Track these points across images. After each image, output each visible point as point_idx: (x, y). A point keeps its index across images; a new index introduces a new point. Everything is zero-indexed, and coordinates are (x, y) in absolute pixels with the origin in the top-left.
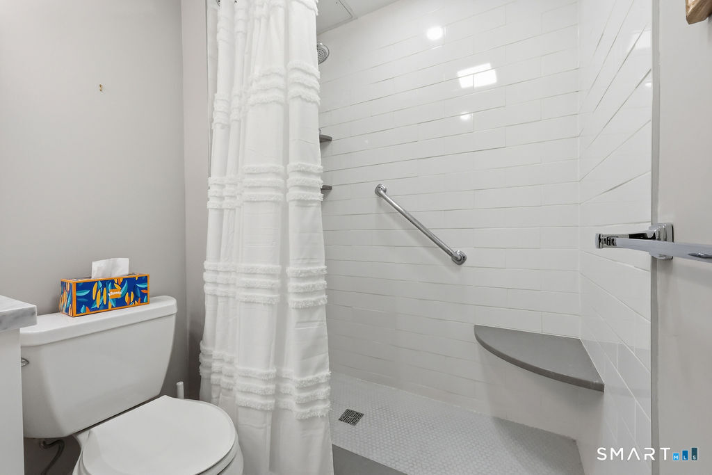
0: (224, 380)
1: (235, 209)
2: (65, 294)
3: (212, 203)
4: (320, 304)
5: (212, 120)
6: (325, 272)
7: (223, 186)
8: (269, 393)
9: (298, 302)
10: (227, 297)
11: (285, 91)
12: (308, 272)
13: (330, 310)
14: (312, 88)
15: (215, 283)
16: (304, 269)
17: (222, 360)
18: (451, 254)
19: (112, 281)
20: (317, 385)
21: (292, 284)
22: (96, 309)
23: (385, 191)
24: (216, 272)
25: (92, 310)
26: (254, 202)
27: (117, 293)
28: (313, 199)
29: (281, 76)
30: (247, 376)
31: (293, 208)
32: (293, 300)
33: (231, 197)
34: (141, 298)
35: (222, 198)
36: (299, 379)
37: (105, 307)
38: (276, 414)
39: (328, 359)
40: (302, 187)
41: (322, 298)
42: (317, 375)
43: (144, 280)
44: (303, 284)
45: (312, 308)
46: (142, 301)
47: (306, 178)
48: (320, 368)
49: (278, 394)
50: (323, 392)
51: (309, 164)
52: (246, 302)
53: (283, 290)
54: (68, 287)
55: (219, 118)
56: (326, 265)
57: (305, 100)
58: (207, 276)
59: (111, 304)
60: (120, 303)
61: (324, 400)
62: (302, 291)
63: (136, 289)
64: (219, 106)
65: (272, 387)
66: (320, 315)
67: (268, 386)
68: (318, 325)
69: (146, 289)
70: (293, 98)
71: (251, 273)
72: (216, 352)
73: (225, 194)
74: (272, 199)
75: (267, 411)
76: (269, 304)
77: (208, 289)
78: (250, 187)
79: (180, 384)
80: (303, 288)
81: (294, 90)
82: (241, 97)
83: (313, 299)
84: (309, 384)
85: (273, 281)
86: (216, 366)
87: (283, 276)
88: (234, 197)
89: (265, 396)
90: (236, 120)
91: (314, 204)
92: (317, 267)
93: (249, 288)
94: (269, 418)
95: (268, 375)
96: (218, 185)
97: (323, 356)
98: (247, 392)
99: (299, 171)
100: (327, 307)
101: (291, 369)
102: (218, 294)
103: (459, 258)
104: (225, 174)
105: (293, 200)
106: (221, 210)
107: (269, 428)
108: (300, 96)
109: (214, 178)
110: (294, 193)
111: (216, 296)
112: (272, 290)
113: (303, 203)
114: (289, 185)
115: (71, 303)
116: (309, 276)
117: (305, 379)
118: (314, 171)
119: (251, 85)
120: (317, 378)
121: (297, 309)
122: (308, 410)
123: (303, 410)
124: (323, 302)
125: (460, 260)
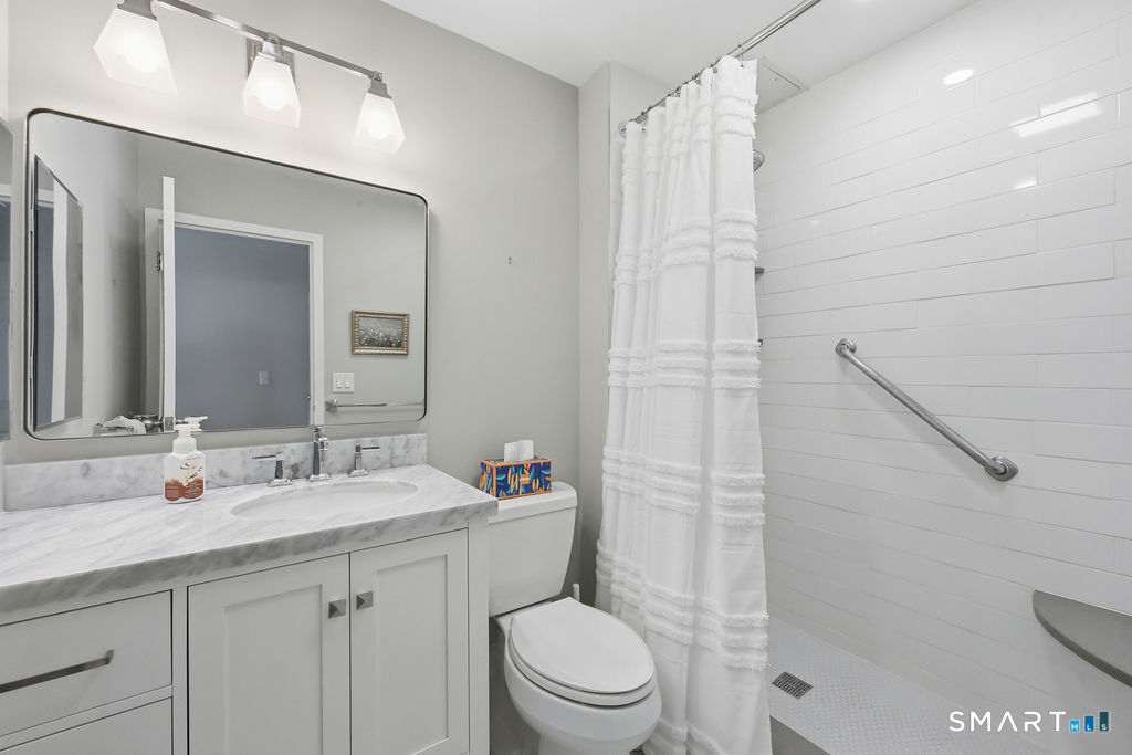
0: (628, 595)
1: (642, 389)
2: (486, 476)
3: (614, 380)
4: (754, 523)
5: (614, 278)
6: (763, 482)
7: (627, 359)
8: (686, 623)
9: (726, 518)
10: (631, 494)
11: (712, 249)
12: (741, 480)
13: (768, 532)
14: (748, 240)
15: (617, 476)
16: (734, 476)
17: (624, 569)
18: (982, 462)
19: (522, 466)
20: (750, 628)
21: (718, 494)
22: (511, 494)
23: (853, 351)
24: (619, 461)
25: (507, 495)
26: (670, 386)
27: (525, 479)
28: (748, 386)
29: (704, 228)
30: (659, 596)
31: (719, 399)
32: (718, 515)
33: (638, 373)
34: (545, 486)
35: (626, 374)
36: (727, 616)
37: (516, 493)
38: (695, 650)
39: (765, 597)
40: (733, 372)
41: (759, 517)
42: (750, 616)
43: (547, 466)
44: (733, 496)
45: (746, 528)
46: (546, 490)
47: (737, 360)
48: (753, 607)
49: (695, 626)
50: (759, 638)
51: (742, 342)
52: (658, 507)
53: (704, 497)
54: (488, 469)
55: (623, 277)
56: (763, 473)
57: (739, 258)
58: (607, 465)
59: (521, 490)
60: (528, 490)
61: (759, 650)
62: (731, 504)
63: (540, 475)
64: (624, 262)
65: (689, 616)
66: (755, 539)
67: (686, 614)
68: (752, 549)
69: (549, 476)
70: (722, 258)
71: (666, 473)
72: (617, 558)
73: (630, 370)
74: (693, 384)
75: (683, 645)
76: (687, 514)
77: (607, 480)
78: (664, 368)
79: (576, 586)
80: (734, 501)
81: (722, 249)
82: (651, 252)
83: (747, 516)
84: (740, 625)
85: (693, 486)
86: (617, 574)
87: (705, 479)
88: (642, 374)
89: (681, 625)
90: (645, 281)
91: (749, 394)
92: (752, 476)
93: (663, 490)
94: (686, 655)
95: (686, 600)
96: (623, 358)
97: (758, 591)
98: (659, 616)
99: (729, 352)
100: (765, 528)
101: (715, 599)
102: (621, 489)
103: (1003, 470)
104: (630, 346)
105: (722, 388)
106: (625, 389)
107: (686, 665)
108: (731, 256)
109: (617, 349)
110: (720, 380)
111: (617, 491)
112: (690, 496)
113: (734, 393)
114: (714, 368)
115: (492, 486)
116: (741, 486)
117: (735, 616)
118: (749, 350)
119: (666, 240)
120: (751, 619)
121: (724, 526)
122: (737, 657)
123: (731, 656)
124: (760, 522)
125: (1004, 474)
